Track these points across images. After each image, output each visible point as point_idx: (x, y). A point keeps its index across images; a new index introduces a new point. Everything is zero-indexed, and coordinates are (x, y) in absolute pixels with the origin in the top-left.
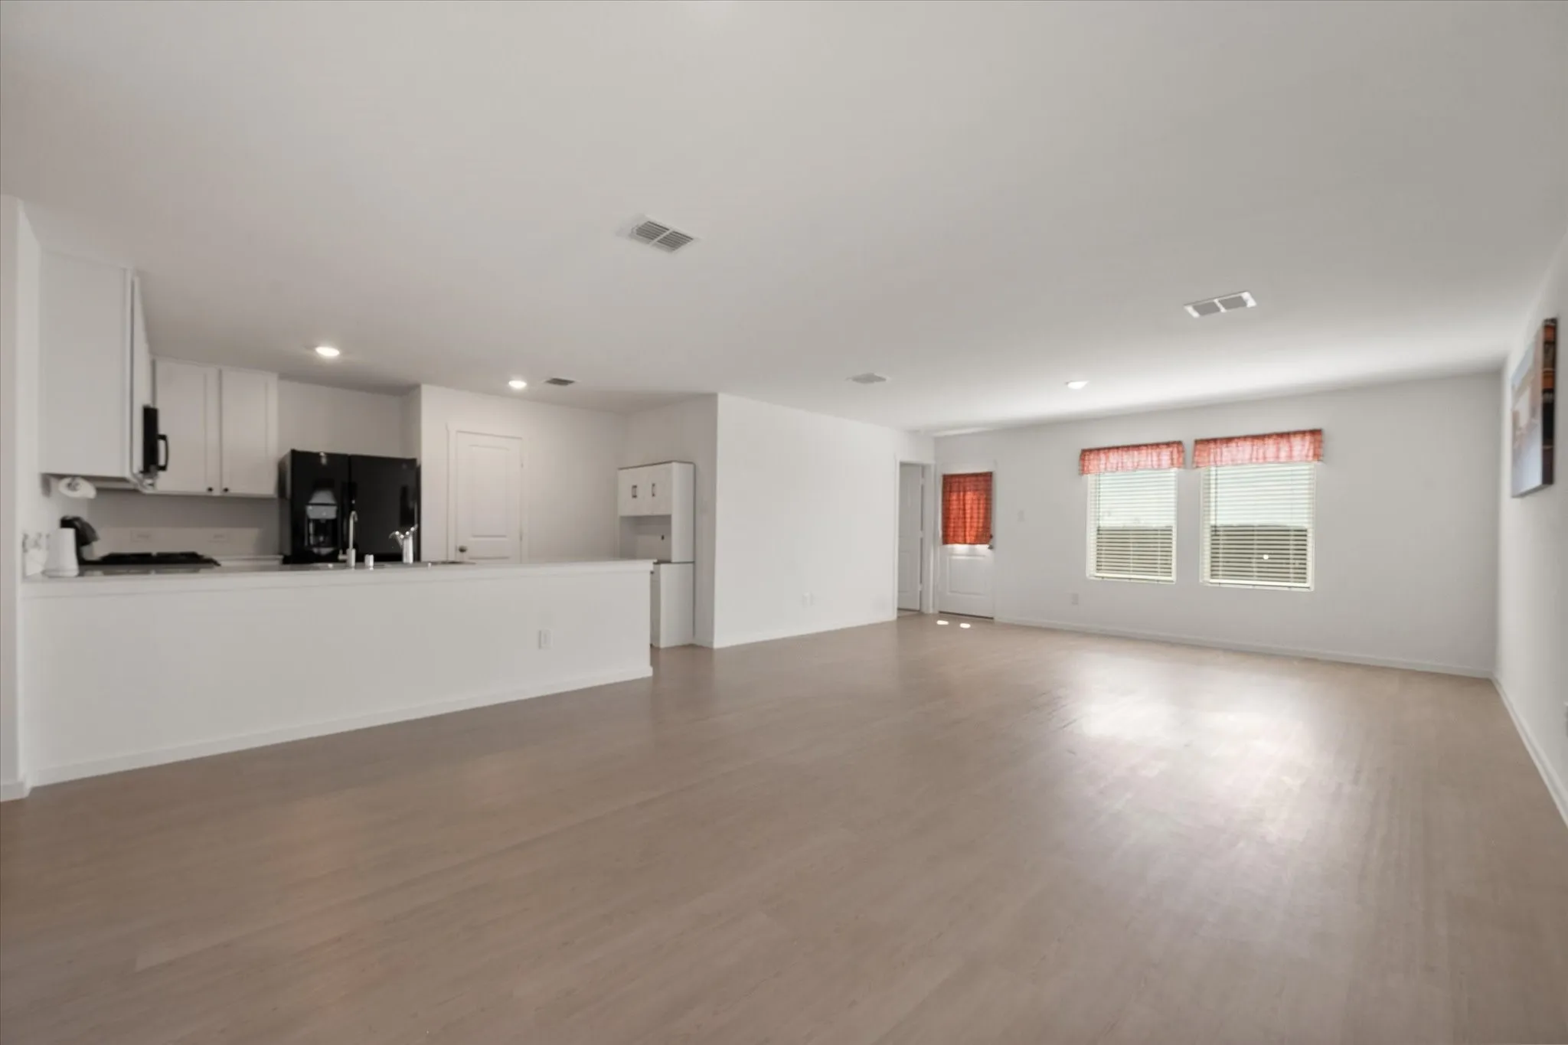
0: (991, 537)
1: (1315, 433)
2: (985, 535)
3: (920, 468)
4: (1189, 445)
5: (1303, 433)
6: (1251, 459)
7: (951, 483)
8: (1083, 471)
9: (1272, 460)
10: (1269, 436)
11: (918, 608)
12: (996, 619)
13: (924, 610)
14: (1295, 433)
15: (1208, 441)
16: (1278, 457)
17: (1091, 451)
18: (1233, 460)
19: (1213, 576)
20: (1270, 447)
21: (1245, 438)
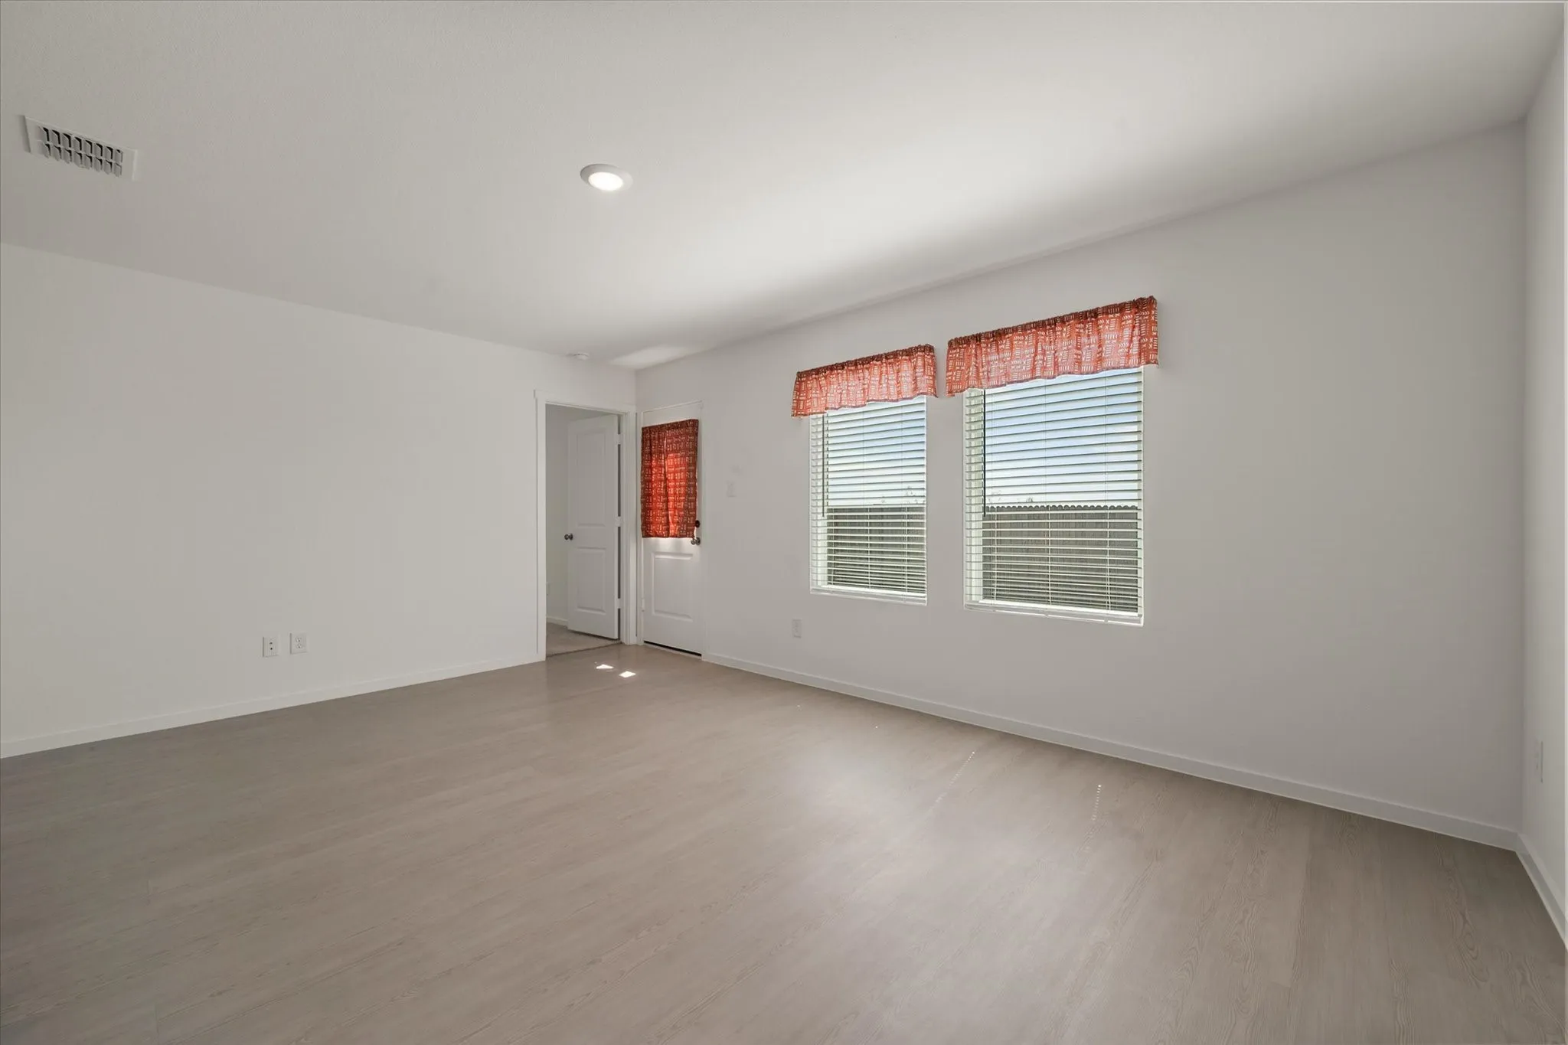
0: (697, 524)
1: (1143, 306)
2: (689, 525)
3: (616, 418)
4: (941, 349)
5: (1121, 308)
6: (1033, 369)
7: (652, 438)
8: (799, 410)
9: (1067, 368)
10: (1063, 320)
11: (616, 637)
12: (703, 658)
13: (623, 640)
14: (1108, 310)
15: (966, 341)
16: (1079, 362)
17: (808, 373)
18: (1006, 375)
19: (987, 594)
20: (1063, 344)
21: (1025, 328)
